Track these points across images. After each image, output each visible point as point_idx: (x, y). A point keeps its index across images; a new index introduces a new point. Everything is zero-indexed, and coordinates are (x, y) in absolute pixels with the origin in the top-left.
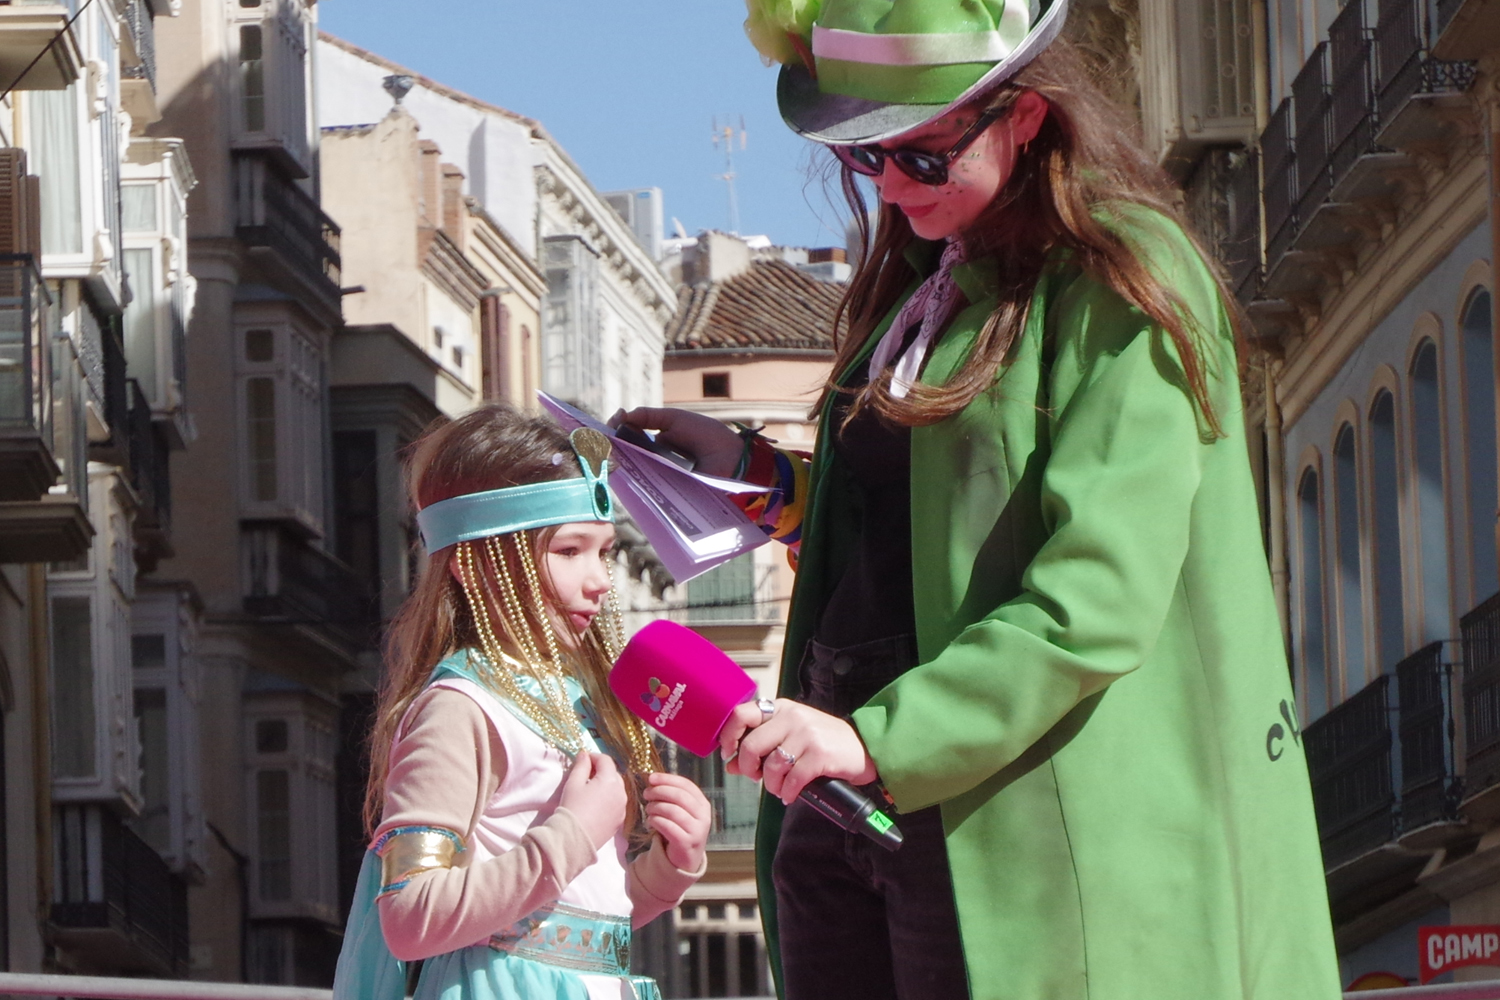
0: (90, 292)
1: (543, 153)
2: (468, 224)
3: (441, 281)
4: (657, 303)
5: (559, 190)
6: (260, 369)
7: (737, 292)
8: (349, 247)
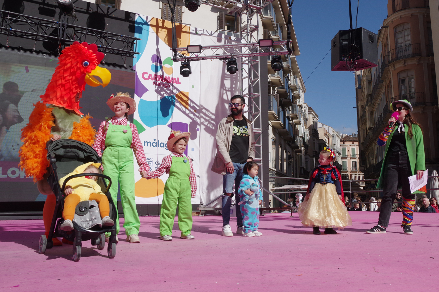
0: (302, 137)
1: (332, 129)
2: (327, 133)
3: (326, 137)
4: (340, 138)
5: (333, 131)
6: (314, 142)
7: (345, 137)
8: (320, 135)
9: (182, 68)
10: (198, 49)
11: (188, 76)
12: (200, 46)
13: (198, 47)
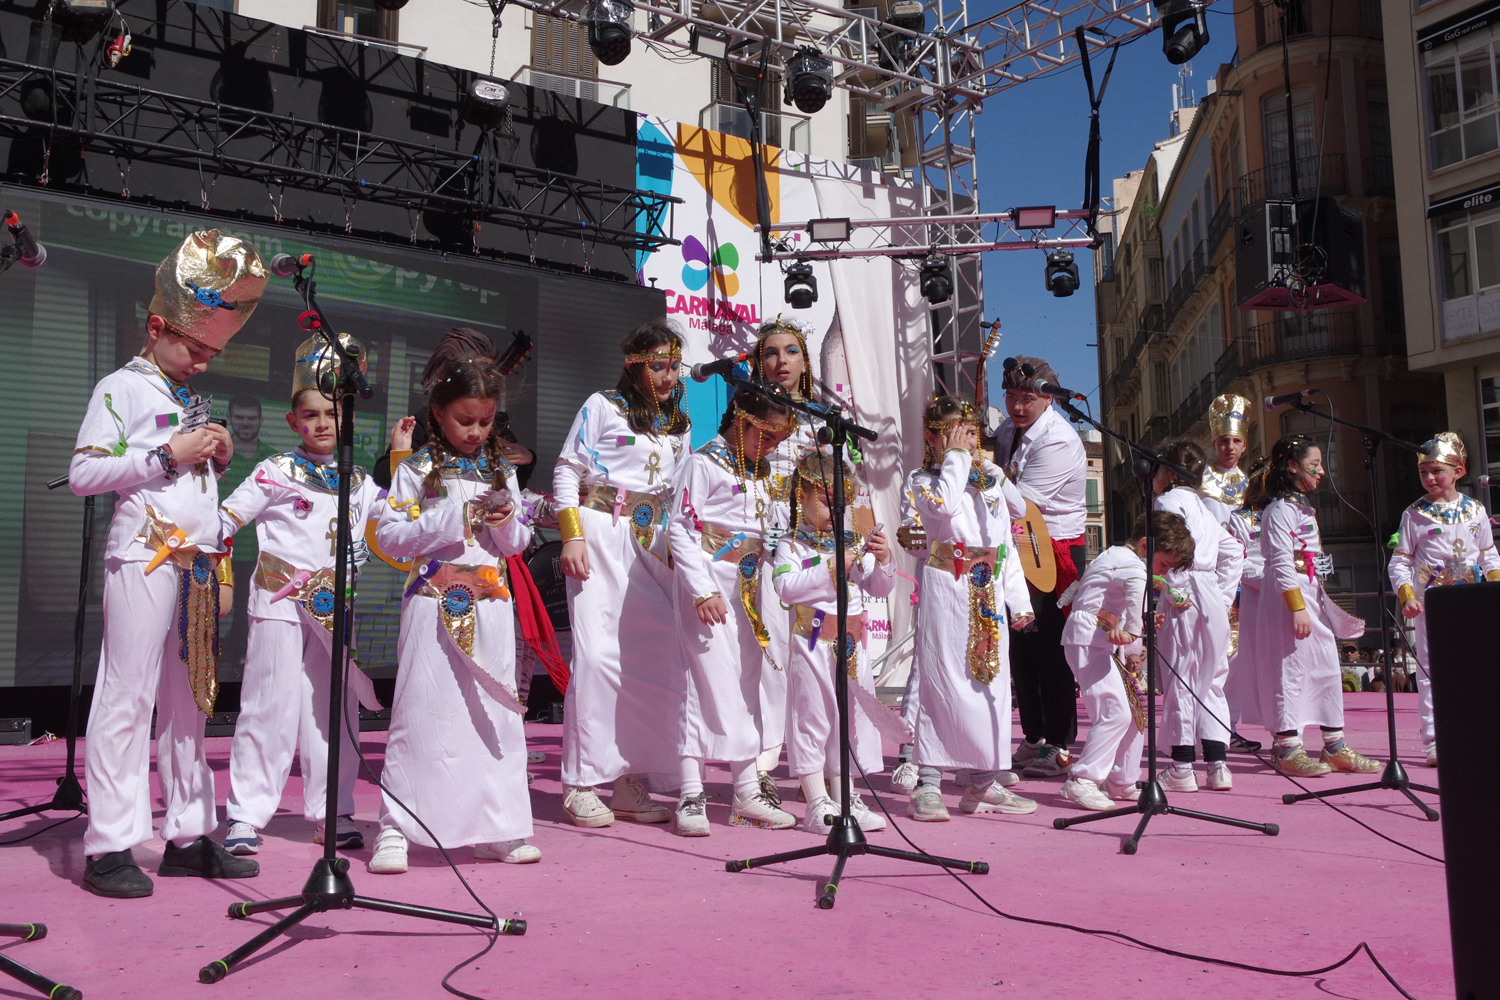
9: (788, 283)
10: (841, 229)
11: (809, 306)
12: (846, 220)
13: (843, 226)
